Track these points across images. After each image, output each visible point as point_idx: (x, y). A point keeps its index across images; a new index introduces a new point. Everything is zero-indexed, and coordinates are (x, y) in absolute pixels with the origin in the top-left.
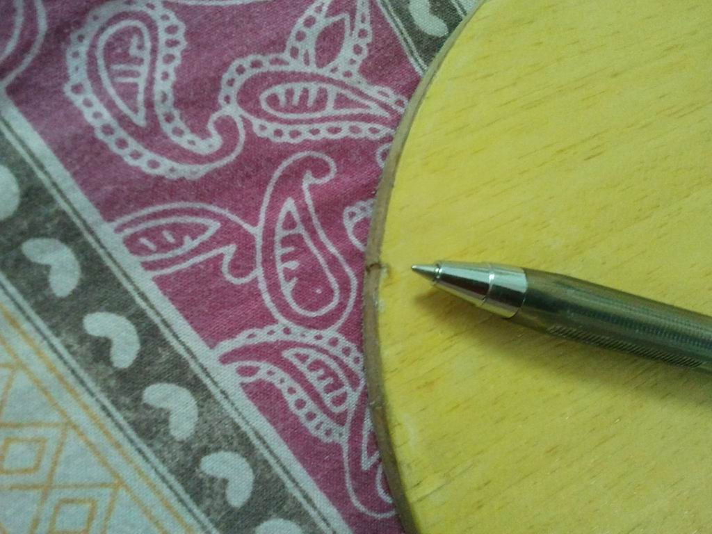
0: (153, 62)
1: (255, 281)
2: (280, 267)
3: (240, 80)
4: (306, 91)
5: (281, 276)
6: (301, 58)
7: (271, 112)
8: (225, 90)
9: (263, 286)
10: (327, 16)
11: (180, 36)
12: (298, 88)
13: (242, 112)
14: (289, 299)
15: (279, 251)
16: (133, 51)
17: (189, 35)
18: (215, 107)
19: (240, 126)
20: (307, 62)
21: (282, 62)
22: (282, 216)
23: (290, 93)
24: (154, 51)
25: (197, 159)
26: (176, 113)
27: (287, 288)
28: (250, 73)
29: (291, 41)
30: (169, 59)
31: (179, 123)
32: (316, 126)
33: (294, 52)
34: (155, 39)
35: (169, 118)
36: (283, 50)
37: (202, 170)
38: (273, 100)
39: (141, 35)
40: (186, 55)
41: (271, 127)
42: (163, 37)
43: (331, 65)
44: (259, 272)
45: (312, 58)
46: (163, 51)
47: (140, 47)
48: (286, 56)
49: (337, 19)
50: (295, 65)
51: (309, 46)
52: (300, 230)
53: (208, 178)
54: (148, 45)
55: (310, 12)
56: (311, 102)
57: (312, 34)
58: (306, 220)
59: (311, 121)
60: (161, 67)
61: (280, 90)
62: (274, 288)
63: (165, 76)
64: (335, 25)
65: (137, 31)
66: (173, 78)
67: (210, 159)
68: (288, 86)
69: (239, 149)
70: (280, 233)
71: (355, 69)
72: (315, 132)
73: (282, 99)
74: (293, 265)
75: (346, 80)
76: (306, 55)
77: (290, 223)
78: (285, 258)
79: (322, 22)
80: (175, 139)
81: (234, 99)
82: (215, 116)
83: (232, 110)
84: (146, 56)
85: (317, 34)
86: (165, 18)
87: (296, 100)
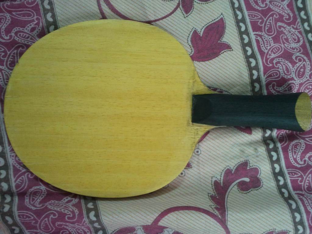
0: (4, 24)
1: (5, 60)
2: (10, 59)
3: (16, 30)
4: (26, 35)
5: (9, 60)
6: (27, 30)
7: (19, 37)
8: (13, 31)
9: (5, 61)
10: (34, 25)
11: (10, 21)
12: (25, 34)
13: (14, 35)
14: (8, 64)
15: (11, 57)
16: (2, 21)
17: (11, 21)
18: (10, 33)
19: (13, 37)
20: (28, 31)
21: (24, 30)
22: (13, 52)
23: (23, 35)
24: (5, 22)
25: (4, 39)
26: (4, 32)
27: (9, 63)
28: (18, 30)
29: (26, 27)
30: (7, 24)
31: (4, 33)
32: (25, 41)
33: (26, 29)
34: (6, 20)
35: (3, 32)
36: (25, 28)
37: (4, 41)
38: (20, 35)
39: (4, 20)
40: (9, 24)
41: (18, 39)
42: (7, 20)
43: (32, 33)
44: (6, 59)
45: (29, 31)
46: (6, 22)
47: (3, 21)
48: (25, 29)
49: (35, 26)
50: (26, 31)
51: (29, 28)
52: (15, 55)
53: (4, 43)
54: (4, 21)
55: (31, 24)
56: (26, 37)
57: (30, 27)
58: (17, 54)
59: (24, 40)
60: (5, 25)
61: (22, 34)
62: (7, 62)
63: (5, 26)
64: (35, 27)
65: (4, 18)
66: (5, 27)
67: (6, 40)
68: (23, 34)
69: (11, 40)
70: (12, 54)
71: (36, 35)
72: (24, 42)
73: (21, 35)
74: (11, 60)
75: (34, 36)
76: (28, 30)
77: (14, 54)
78: (11, 58)
79: (33, 26)
80: (2, 35)
81: (14, 33)
82: (10, 34)
83: (13, 34)
84: (3, 22)
85: (31, 28)
86: (9, 18)
87: (24, 36)
